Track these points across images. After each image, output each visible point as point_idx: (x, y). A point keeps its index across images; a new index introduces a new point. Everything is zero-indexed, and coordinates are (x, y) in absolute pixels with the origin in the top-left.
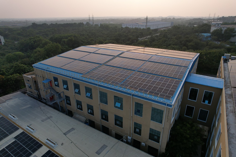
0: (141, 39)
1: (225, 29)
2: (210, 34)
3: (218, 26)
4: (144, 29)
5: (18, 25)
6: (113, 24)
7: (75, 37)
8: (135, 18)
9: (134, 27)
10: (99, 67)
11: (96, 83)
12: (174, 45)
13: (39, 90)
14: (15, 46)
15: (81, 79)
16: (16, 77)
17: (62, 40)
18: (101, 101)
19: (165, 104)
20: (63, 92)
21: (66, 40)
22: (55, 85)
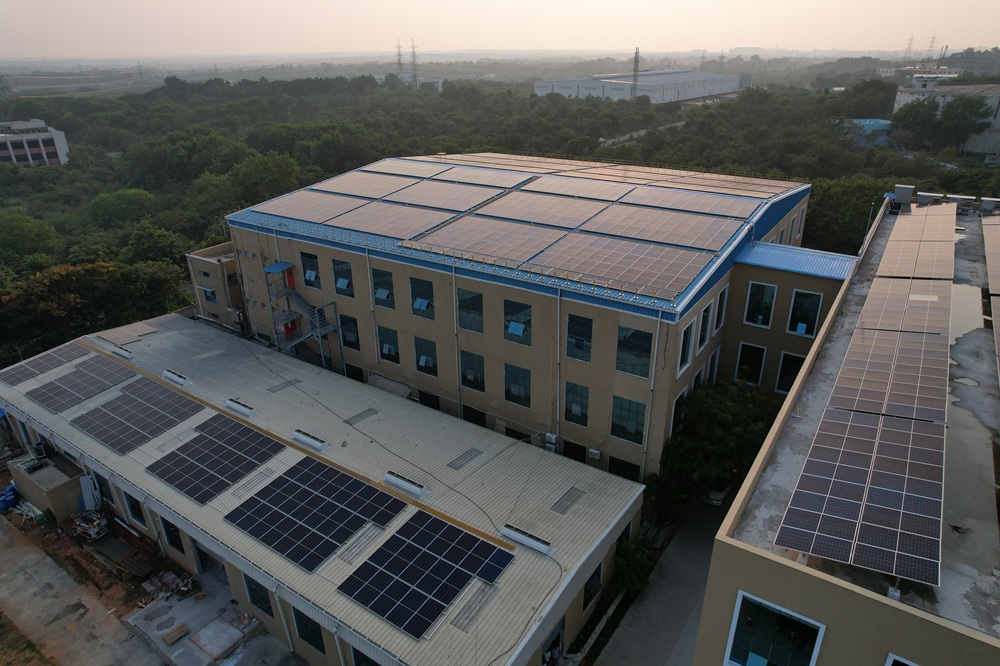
0: (610, 142)
1: (949, 99)
2: (889, 122)
3: (923, 89)
4: (622, 102)
5: (101, 84)
6: (498, 81)
7: (345, 130)
8: (588, 59)
9: (583, 95)
10: (453, 220)
11: (448, 262)
12: (734, 162)
13: (243, 305)
14: (110, 167)
15: (398, 252)
16: (150, 270)
17: (297, 143)
18: (463, 324)
19: (654, 312)
20: (334, 303)
21: (311, 143)
22: (306, 280)
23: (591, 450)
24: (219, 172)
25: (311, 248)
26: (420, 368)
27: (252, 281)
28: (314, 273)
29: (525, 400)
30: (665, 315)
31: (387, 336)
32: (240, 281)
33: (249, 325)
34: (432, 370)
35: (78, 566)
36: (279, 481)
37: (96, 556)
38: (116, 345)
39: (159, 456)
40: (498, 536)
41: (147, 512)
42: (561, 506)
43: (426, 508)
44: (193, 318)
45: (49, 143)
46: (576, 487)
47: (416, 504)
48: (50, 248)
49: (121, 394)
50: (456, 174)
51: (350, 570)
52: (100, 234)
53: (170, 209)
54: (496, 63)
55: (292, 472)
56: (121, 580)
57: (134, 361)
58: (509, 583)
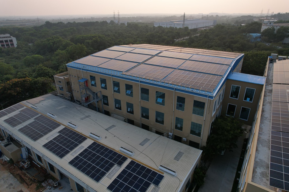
0: (177, 40)
1: (278, 27)
2: (260, 34)
3: (270, 25)
4: (180, 28)
5: (26, 24)
6: (143, 22)
7: (99, 37)
8: (169, 16)
9: (168, 26)
10: (138, 65)
11: (138, 79)
12: (216, 46)
13: (72, 91)
14: (29, 48)
15: (121, 76)
16: (42, 80)
17: (85, 41)
18: (142, 98)
19: (206, 96)
20: (101, 91)
21: (89, 41)
22: (91, 84)
23: (184, 138)
24: (62, 50)
25: (93, 74)
26: (128, 112)
27: (74, 84)
28: (94, 82)
29: (162, 122)
30: (210, 97)
31: (117, 102)
32: (71, 84)
33: (73, 97)
34: (132, 112)
35: (21, 177)
36: (86, 150)
37: (27, 174)
38: (32, 104)
39: (47, 142)
40: (158, 169)
41: (43, 160)
42: (177, 158)
43: (134, 159)
44: (56, 95)
45: (11, 41)
46: (181, 151)
47: (130, 158)
48: (12, 73)
49: (34, 120)
50: (136, 51)
51: (111, 181)
52: (27, 69)
53: (48, 61)
54: (142, 17)
55: (90, 147)
56: (35, 182)
57: (38, 110)
58: (163, 186)
